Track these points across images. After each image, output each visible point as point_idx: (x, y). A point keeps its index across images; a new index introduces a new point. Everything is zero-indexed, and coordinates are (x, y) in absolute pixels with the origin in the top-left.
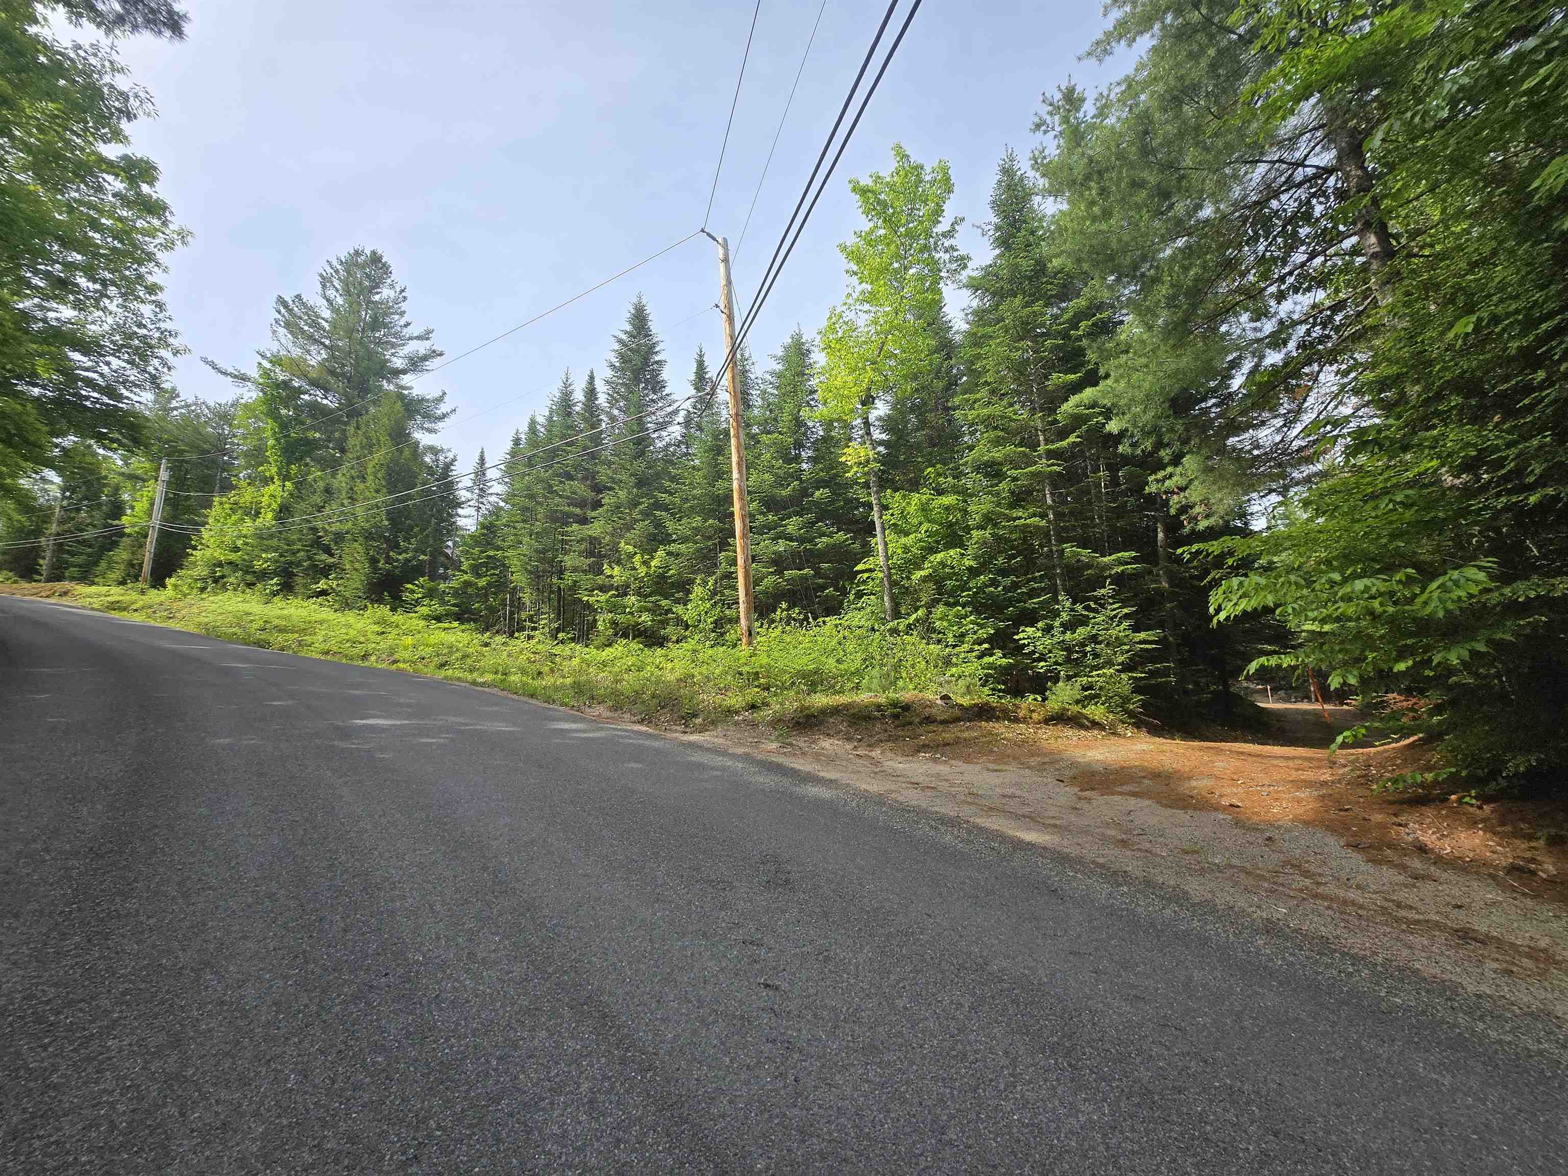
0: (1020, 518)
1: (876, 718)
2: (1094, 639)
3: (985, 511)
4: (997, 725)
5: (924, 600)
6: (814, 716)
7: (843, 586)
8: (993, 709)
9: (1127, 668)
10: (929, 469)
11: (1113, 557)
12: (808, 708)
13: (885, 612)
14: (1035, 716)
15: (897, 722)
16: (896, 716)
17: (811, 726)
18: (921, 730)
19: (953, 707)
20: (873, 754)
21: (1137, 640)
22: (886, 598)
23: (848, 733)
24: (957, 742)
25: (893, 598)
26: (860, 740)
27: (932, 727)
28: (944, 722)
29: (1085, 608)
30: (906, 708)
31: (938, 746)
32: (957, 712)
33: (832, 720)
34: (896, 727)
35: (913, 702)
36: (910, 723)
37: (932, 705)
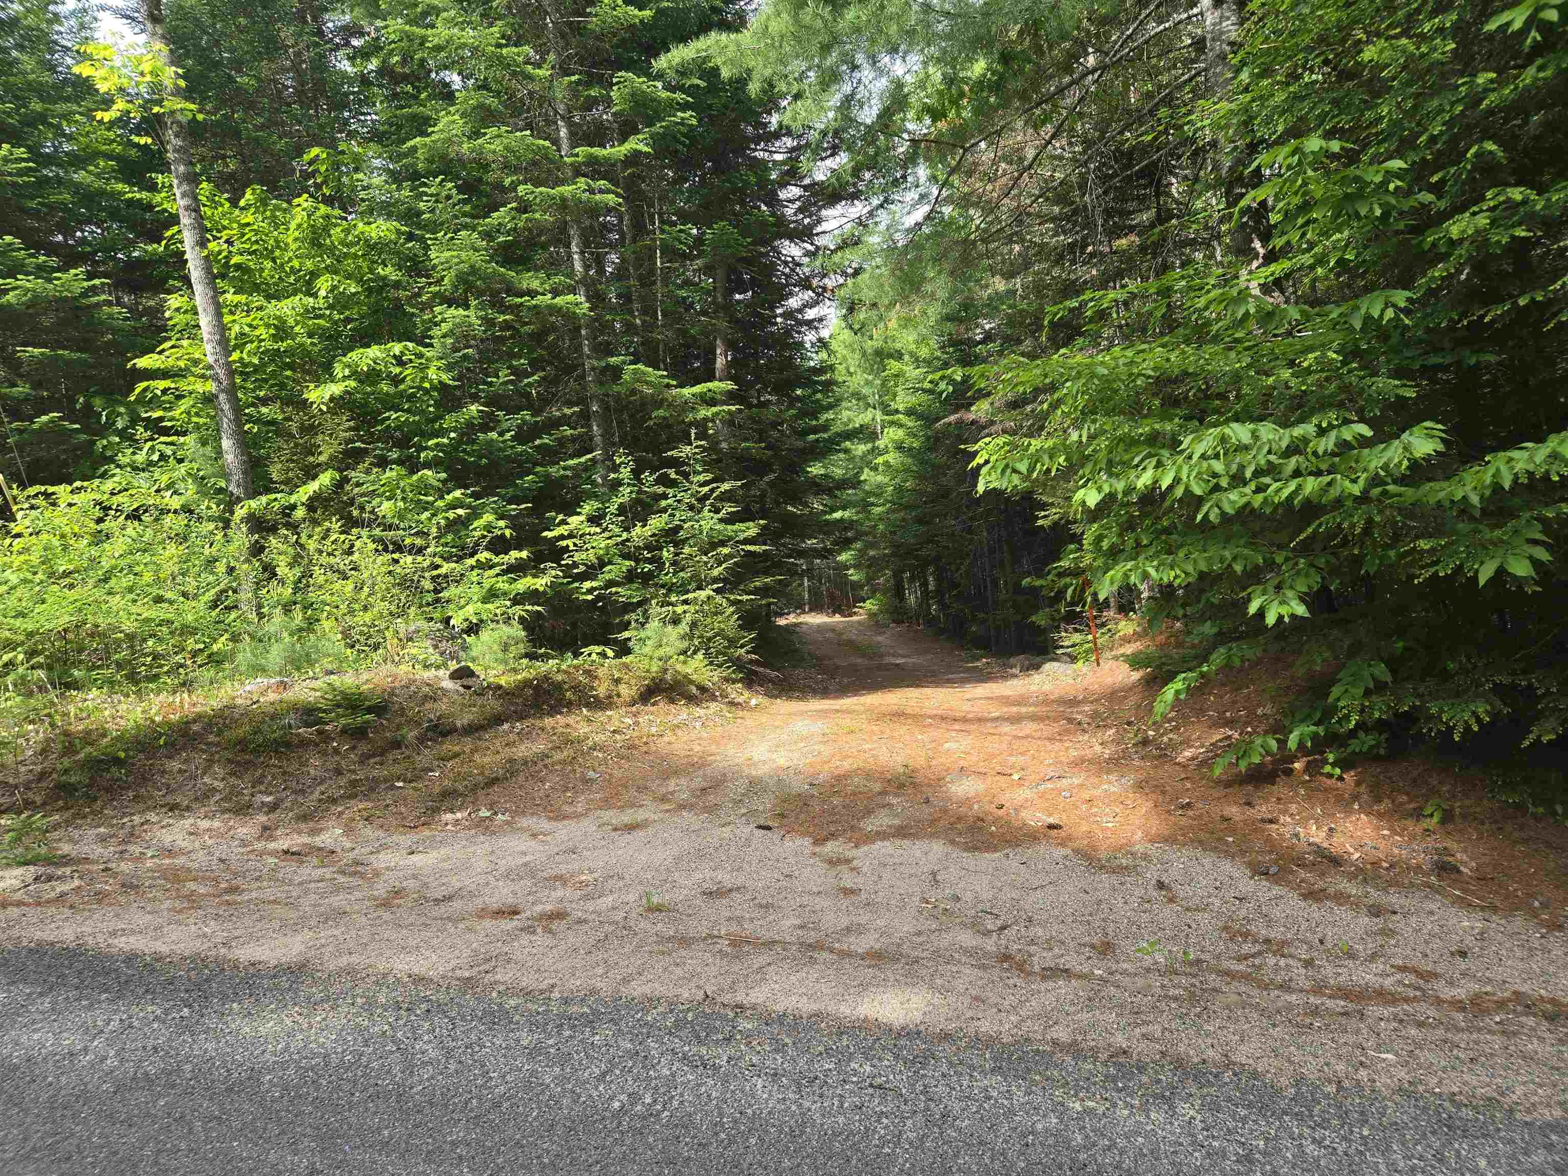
0: (532, 293)
1: (304, 743)
2: (671, 535)
3: (465, 267)
4: (571, 720)
5: (327, 450)
6: (118, 762)
7: (88, 406)
8: (558, 686)
9: (728, 584)
10: (315, 151)
11: (698, 389)
12: (88, 738)
13: (226, 476)
14: (623, 689)
15: (364, 747)
16: (358, 734)
17: (113, 791)
18: (425, 757)
19: (481, 693)
20: (325, 839)
21: (742, 536)
22: (227, 444)
23: (234, 792)
24: (513, 768)
25: (245, 443)
26: (273, 807)
27: (449, 746)
28: (472, 730)
29: (659, 481)
30: (381, 706)
31: (475, 788)
32: (493, 704)
33: (175, 765)
34: (364, 759)
35: (392, 694)
36: (397, 744)
37: (434, 695)
